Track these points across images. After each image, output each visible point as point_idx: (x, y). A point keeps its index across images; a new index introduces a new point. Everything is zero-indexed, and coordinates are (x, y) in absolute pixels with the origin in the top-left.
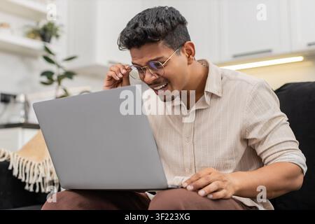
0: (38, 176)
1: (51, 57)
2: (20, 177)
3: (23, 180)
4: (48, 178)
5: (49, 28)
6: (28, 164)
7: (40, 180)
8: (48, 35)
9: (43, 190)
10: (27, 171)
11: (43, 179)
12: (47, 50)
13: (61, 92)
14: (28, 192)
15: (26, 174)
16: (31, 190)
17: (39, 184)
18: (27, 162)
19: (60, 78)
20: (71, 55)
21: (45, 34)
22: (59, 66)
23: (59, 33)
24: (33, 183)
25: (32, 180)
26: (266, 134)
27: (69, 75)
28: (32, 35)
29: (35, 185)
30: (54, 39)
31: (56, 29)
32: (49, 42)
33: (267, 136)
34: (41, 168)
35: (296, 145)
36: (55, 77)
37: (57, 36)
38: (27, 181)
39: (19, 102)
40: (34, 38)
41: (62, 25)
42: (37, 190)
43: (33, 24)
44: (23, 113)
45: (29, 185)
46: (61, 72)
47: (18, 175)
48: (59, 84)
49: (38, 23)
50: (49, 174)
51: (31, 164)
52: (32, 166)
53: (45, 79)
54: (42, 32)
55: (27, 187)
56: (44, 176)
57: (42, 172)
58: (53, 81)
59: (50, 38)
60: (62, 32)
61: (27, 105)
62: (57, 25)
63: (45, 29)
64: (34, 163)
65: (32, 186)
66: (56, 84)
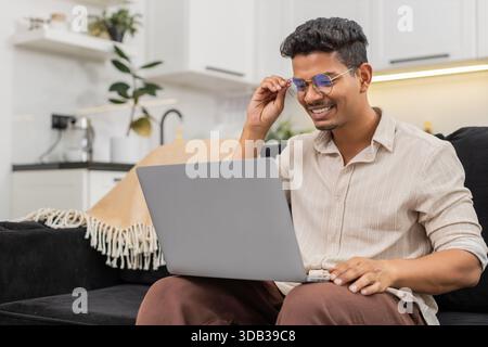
0: (124, 247)
1: (123, 61)
2: (99, 249)
3: (104, 252)
4: (137, 251)
5: (120, 18)
6: (111, 230)
7: (126, 253)
8: (119, 30)
9: (130, 266)
10: (109, 241)
11: (130, 251)
12: (118, 52)
13: (139, 115)
14: (110, 268)
15: (107, 245)
16: (115, 265)
17: (125, 257)
18: (109, 228)
19: (136, 96)
20: (151, 60)
21: (115, 27)
22: (135, 77)
23: (135, 26)
24: (117, 256)
25: (116, 253)
26: (441, 209)
27: (151, 88)
28: (97, 31)
29: (119, 260)
30: (127, 35)
31: (132, 21)
32: (121, 41)
33: (441, 212)
34: (126, 236)
35: (478, 230)
36: (130, 92)
37: (133, 31)
38: (109, 254)
40: (97, 35)
41: (139, 15)
42: (122, 267)
43: (98, 13)
44: (84, 143)
45: (112, 259)
46: (139, 84)
47: (97, 246)
48: (136, 102)
49: (104, 13)
50: (137, 245)
51: (113, 232)
52: (116, 233)
53: (115, 95)
54: (110, 25)
55: (108, 262)
56: (131, 247)
57: (128, 242)
58: (127, 97)
59: (122, 35)
60: (139, 23)
61: (90, 132)
62: (131, 14)
63: (115, 21)
64: (117, 229)
65: (115, 260)
66: (131, 102)
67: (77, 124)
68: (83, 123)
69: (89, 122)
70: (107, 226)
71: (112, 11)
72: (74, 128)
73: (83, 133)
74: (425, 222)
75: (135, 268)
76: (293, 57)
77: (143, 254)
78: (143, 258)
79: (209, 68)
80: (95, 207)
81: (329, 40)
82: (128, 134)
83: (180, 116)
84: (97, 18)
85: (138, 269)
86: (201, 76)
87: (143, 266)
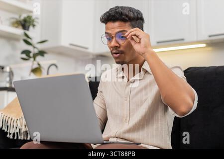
0: (16, 128)
1: (29, 40)
2: (3, 129)
3: (6, 131)
4: (23, 130)
5: (28, 19)
6: (10, 119)
7: (18, 131)
8: (27, 25)
9: (19, 138)
10: (9, 124)
11: (20, 129)
12: (26, 35)
13: (36, 66)
14: (9, 138)
15: (8, 126)
16: (11, 137)
17: (17, 133)
19: (35, 56)
20: (43, 39)
21: (25, 24)
22: (34, 47)
23: (35, 23)
24: (13, 132)
25: (12, 131)
27: (42, 53)
28: (16, 25)
29: (14, 134)
30: (31, 28)
31: (33, 21)
32: (28, 30)
34: (18, 122)
36: (31, 55)
37: (34, 26)
38: (8, 131)
39: (6, 72)
40: (16, 27)
41: (37, 18)
42: (15, 138)
43: (17, 17)
44: (8, 79)
45: (10, 134)
46: (36, 51)
47: (2, 127)
48: (35, 60)
49: (20, 17)
50: (24, 127)
51: (12, 120)
52: (13, 120)
53: (24, 56)
54: (23, 22)
55: (8, 136)
57: (19, 125)
58: (30, 57)
59: (29, 27)
60: (38, 22)
61: (11, 74)
62: (34, 17)
63: (25, 20)
64: (13, 118)
65: (12, 135)
66: (32, 59)
67: (4, 70)
68: (7, 69)
69: (10, 69)
70: (8, 117)
71: (24, 16)
72: (3, 72)
73: (7, 74)
75: (22, 139)
76: (106, 23)
77: (27, 131)
78: (27, 133)
79: (71, 45)
80: (6, 108)
81: (127, 16)
82: (30, 75)
83: (56, 66)
84: (16, 19)
85: (24, 139)
86: (67, 48)
87: (27, 138)
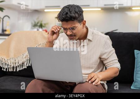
0: (8, 65)
3: (1, 67)
4: (12, 66)
6: (4, 59)
7: (9, 67)
9: (10, 70)
10: (3, 62)
14: (3, 71)
18: (3, 59)
25: (6, 67)
33: (108, 58)
34: (9, 61)
42: (7, 71)
45: (4, 68)
50: (12, 64)
51: (4, 60)
55: (3, 69)
56: (10, 65)
64: (5, 59)
65: (5, 69)
70: (2, 58)
74: (103, 60)
75: (11, 71)
83: (9, 18)
85: (12, 71)
87: (14, 70)
